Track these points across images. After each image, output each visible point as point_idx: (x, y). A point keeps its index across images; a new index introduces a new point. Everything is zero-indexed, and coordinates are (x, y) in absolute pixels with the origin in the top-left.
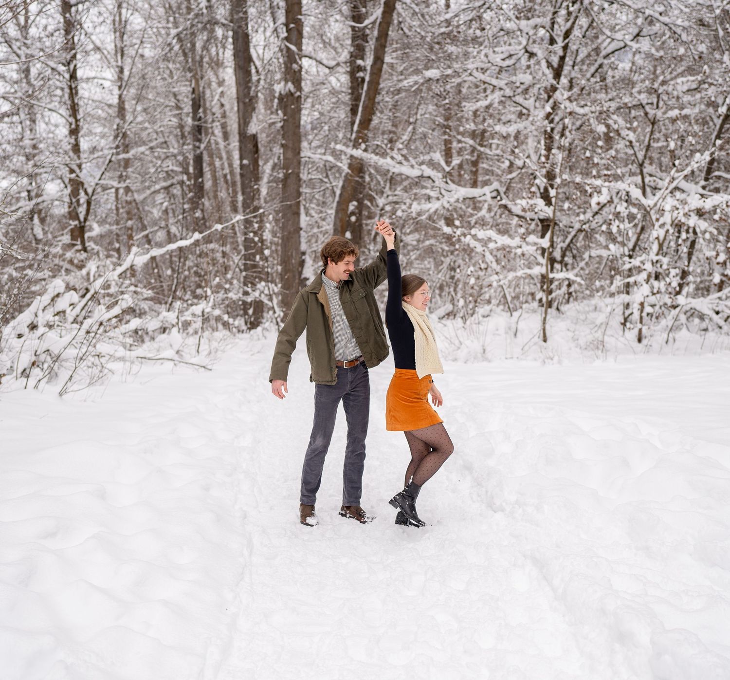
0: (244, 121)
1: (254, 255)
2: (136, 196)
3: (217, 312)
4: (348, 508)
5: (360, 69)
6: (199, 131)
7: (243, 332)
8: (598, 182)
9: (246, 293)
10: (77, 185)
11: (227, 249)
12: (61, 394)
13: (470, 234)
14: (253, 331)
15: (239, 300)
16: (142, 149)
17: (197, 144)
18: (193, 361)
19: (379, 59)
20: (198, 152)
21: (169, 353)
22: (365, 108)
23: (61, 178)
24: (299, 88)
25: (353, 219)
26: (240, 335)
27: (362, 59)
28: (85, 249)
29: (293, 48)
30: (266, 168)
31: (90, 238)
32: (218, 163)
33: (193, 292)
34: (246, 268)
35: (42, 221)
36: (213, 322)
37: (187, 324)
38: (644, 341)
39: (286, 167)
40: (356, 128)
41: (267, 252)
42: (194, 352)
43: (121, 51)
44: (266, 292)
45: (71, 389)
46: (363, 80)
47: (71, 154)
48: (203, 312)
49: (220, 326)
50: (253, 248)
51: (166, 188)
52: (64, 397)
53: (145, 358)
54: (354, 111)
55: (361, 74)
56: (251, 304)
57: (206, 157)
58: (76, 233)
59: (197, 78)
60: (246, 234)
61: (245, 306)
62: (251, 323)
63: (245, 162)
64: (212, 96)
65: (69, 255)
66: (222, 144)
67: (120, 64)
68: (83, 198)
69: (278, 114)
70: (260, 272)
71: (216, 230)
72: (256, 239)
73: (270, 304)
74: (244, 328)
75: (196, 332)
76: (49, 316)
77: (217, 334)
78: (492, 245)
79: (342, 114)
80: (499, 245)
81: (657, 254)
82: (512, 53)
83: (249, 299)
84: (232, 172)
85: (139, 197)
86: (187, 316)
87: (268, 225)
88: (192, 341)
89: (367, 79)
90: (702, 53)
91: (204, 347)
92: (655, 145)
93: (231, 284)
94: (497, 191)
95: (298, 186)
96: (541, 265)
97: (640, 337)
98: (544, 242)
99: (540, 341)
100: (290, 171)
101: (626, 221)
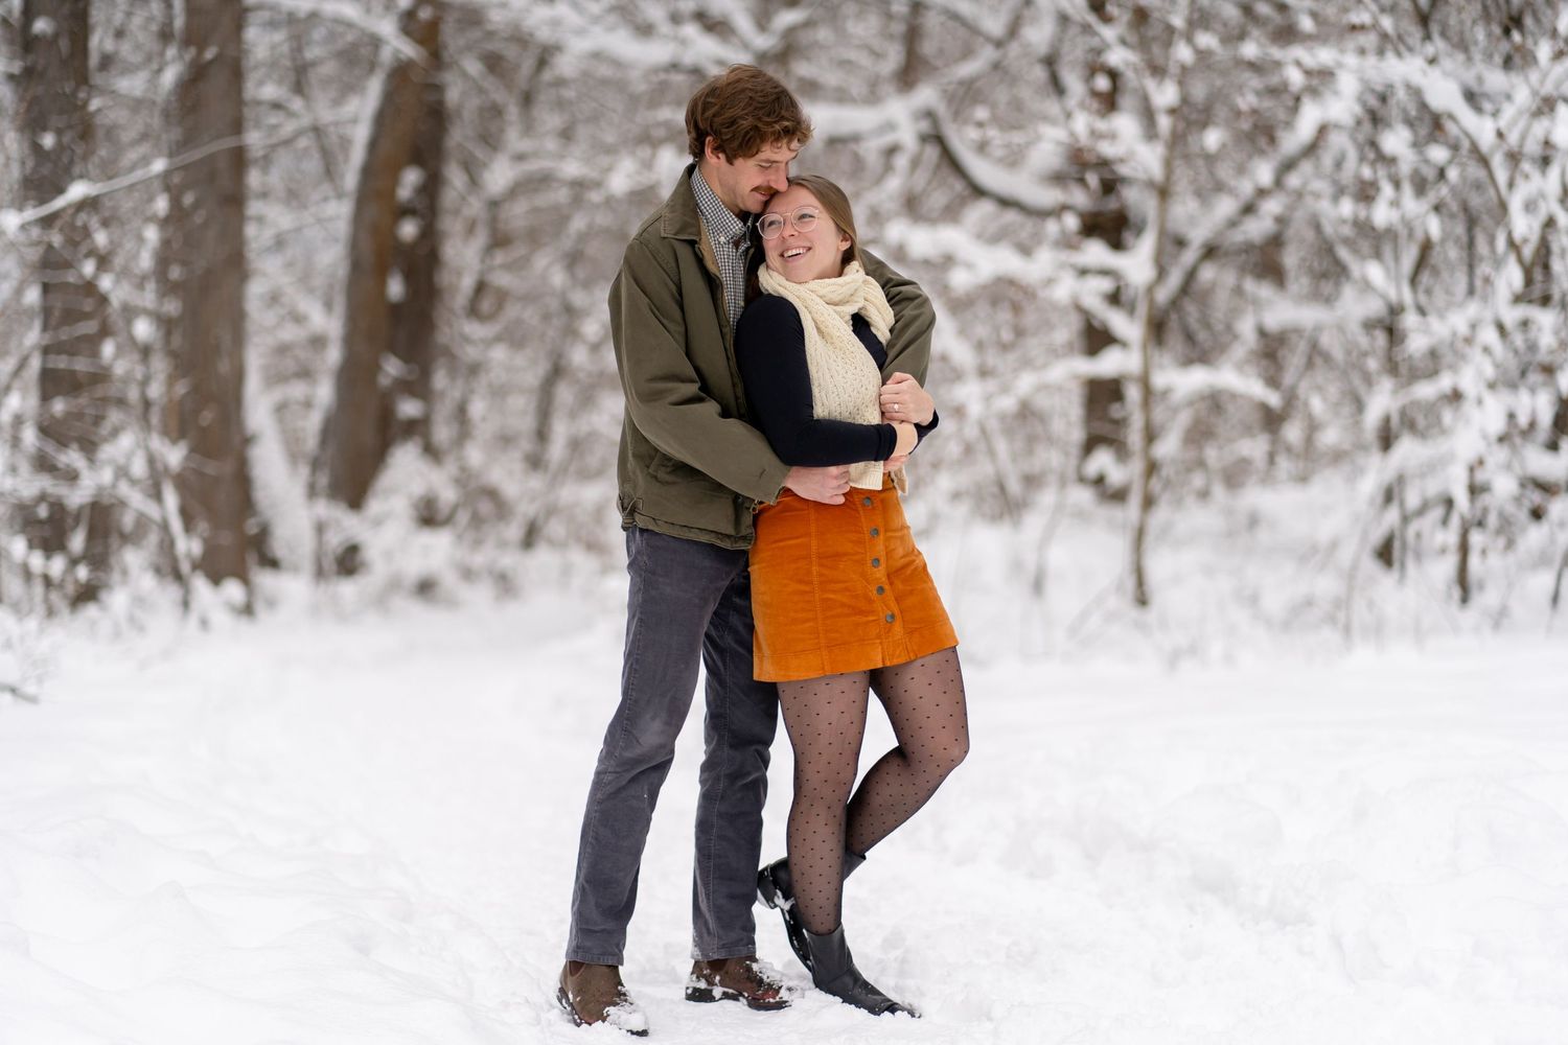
4: (716, 966)
8: (1324, 56)
25: (408, 230)
38: (1487, 599)
39: (193, 38)
41: (142, 327)
50: (88, 316)
56: (77, 518)
61: (60, 519)
63: (41, 26)
73: (152, 510)
81: (1519, 300)
83: (77, 497)
94: (930, 114)
95: (237, 127)
96: (1124, 344)
97: (1464, 584)
98: (1137, 264)
99: (1123, 603)
100: (210, 54)
101: (1408, 190)
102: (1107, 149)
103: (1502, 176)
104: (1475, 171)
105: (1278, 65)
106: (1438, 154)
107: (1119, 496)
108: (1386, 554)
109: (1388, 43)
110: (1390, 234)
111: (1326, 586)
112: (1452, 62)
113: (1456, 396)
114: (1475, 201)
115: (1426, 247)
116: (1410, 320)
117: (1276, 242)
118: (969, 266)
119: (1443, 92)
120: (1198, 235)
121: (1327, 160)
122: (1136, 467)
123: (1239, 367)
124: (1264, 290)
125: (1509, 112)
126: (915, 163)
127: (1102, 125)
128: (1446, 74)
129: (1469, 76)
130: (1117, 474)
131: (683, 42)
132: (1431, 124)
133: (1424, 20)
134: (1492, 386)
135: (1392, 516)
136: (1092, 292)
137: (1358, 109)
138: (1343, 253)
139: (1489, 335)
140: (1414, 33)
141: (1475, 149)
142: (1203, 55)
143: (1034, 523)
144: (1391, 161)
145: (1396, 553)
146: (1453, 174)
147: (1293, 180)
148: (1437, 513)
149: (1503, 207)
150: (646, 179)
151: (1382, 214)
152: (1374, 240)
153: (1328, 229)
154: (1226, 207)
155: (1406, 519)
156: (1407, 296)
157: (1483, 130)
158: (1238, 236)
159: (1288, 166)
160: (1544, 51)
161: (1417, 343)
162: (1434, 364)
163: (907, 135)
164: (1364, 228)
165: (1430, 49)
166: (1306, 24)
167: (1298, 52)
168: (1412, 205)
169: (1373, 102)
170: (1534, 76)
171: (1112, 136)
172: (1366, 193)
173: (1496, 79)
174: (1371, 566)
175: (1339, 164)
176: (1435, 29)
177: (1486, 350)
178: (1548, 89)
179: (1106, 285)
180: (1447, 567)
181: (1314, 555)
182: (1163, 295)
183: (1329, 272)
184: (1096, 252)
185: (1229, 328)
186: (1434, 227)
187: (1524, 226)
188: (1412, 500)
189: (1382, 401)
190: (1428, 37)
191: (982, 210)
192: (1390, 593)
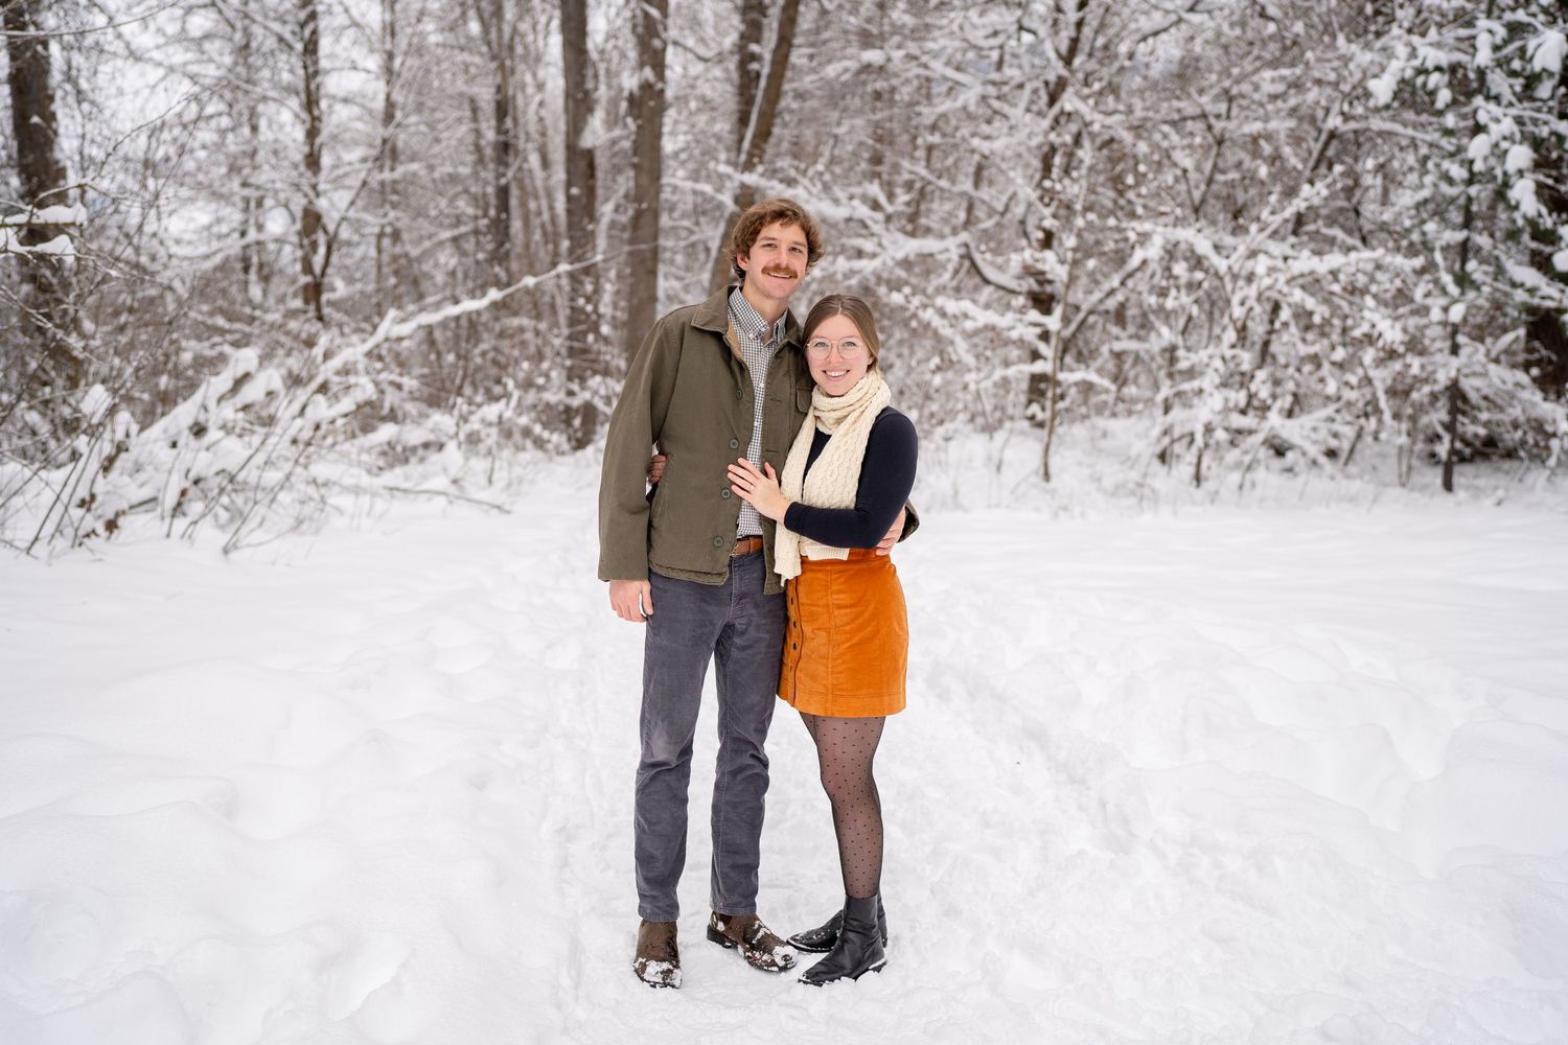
0: (576, 125)
1: (585, 334)
2: (408, 248)
3: (524, 420)
5: (754, 57)
6: (505, 148)
7: (563, 453)
8: (1147, 226)
9: (571, 393)
10: (312, 220)
11: (543, 326)
12: (226, 551)
13: (933, 306)
14: (579, 453)
15: (560, 402)
16: (414, 166)
17: (501, 169)
18: (483, 495)
19: (785, 42)
20: (503, 181)
21: (440, 482)
22: (761, 115)
23: (286, 206)
24: (661, 76)
26: (560, 459)
27: (758, 41)
28: (320, 318)
29: (654, 12)
30: (606, 211)
31: (330, 303)
32: (532, 205)
33: (488, 391)
34: (572, 352)
35: (265, 279)
36: (517, 436)
37: (473, 440)
38: (1208, 486)
39: (638, 199)
40: (746, 145)
41: (605, 329)
42: (483, 481)
43: (391, 30)
44: (603, 392)
45: (245, 543)
46: (758, 75)
47: (302, 168)
48: (500, 417)
49: (529, 444)
50: (582, 323)
51: (455, 240)
52: (233, 555)
53: (397, 489)
54: (743, 120)
55: (754, 66)
56: (577, 411)
57: (514, 192)
58: (311, 293)
59: (505, 72)
60: (572, 299)
61: (569, 412)
62: (578, 440)
63: (575, 191)
64: (527, 105)
65: (293, 325)
66: (539, 174)
67: (388, 46)
68: (321, 239)
69: (625, 125)
70: (593, 361)
71: (526, 287)
72: (589, 308)
74: (566, 447)
75: (489, 452)
76: (228, 412)
77: (525, 456)
78: (969, 325)
79: (724, 126)
80: (980, 323)
81: (1233, 346)
82: (999, 28)
83: (576, 402)
84: (553, 219)
85: (414, 252)
86: (474, 424)
87: (608, 287)
88: (479, 465)
89: (765, 71)
90: (1298, 35)
91: (501, 477)
92: (1220, 177)
93: (547, 376)
94: (966, 245)
95: (655, 237)
96: (1045, 359)
97: (1198, 478)
98: (1053, 322)
99: (1038, 480)
100: (644, 206)
101: (1183, 291)
102: (1040, 266)
103: (1229, 286)
104: (1217, 283)
105: (1125, 230)
106: (1199, 275)
107: (1041, 425)
108: (1163, 457)
109: (1178, 222)
110: (1174, 311)
111: (1134, 476)
112: (1208, 231)
113: (1201, 391)
114: (1215, 296)
115: (1190, 318)
116: (1181, 353)
117: (1122, 307)
118: (973, 319)
119: (1203, 246)
120: (1085, 307)
121: (1149, 272)
122: (1048, 414)
123: (1100, 371)
124: (1115, 330)
125: (1234, 257)
126: (956, 272)
127: (1038, 255)
128: (1206, 237)
129: (1216, 238)
130: (1040, 416)
131: (854, 208)
132: (1197, 262)
133: (1196, 210)
134: (1217, 387)
135: (1166, 441)
136: (1031, 334)
137: (1162, 252)
138: (1152, 317)
139: (1218, 363)
140: (1192, 218)
141: (1216, 274)
142: (1090, 224)
143: (1000, 436)
144: (1176, 278)
145: (1168, 457)
146: (1206, 285)
147: (1130, 283)
148: (1186, 441)
149: (1228, 302)
150: (832, 270)
151: (1170, 303)
152: (1167, 316)
153: (1145, 306)
154: (1097, 296)
155: (1173, 442)
156: (1180, 341)
157: (1221, 264)
158: (1102, 308)
159: (1130, 275)
160: (1254, 228)
161: (1183, 365)
162: (1191, 373)
163: (954, 254)
164: (1161, 309)
165: (1198, 225)
166: (1140, 211)
167: (1135, 224)
168: (1186, 299)
169: (1169, 247)
170: (1248, 239)
171: (1044, 261)
172: (1163, 293)
173: (1229, 240)
174: (1156, 463)
175: (1153, 276)
176: (1201, 214)
177: (1216, 370)
178: (1254, 246)
179: (1038, 330)
180: (1191, 470)
181: (1129, 461)
182: (1067, 333)
183: (1145, 325)
184: (1034, 315)
185: (1097, 349)
186: (1195, 311)
187: (1238, 312)
188: (1176, 433)
189: (1166, 390)
190: (1197, 220)
191: (987, 291)
192: (1164, 481)
